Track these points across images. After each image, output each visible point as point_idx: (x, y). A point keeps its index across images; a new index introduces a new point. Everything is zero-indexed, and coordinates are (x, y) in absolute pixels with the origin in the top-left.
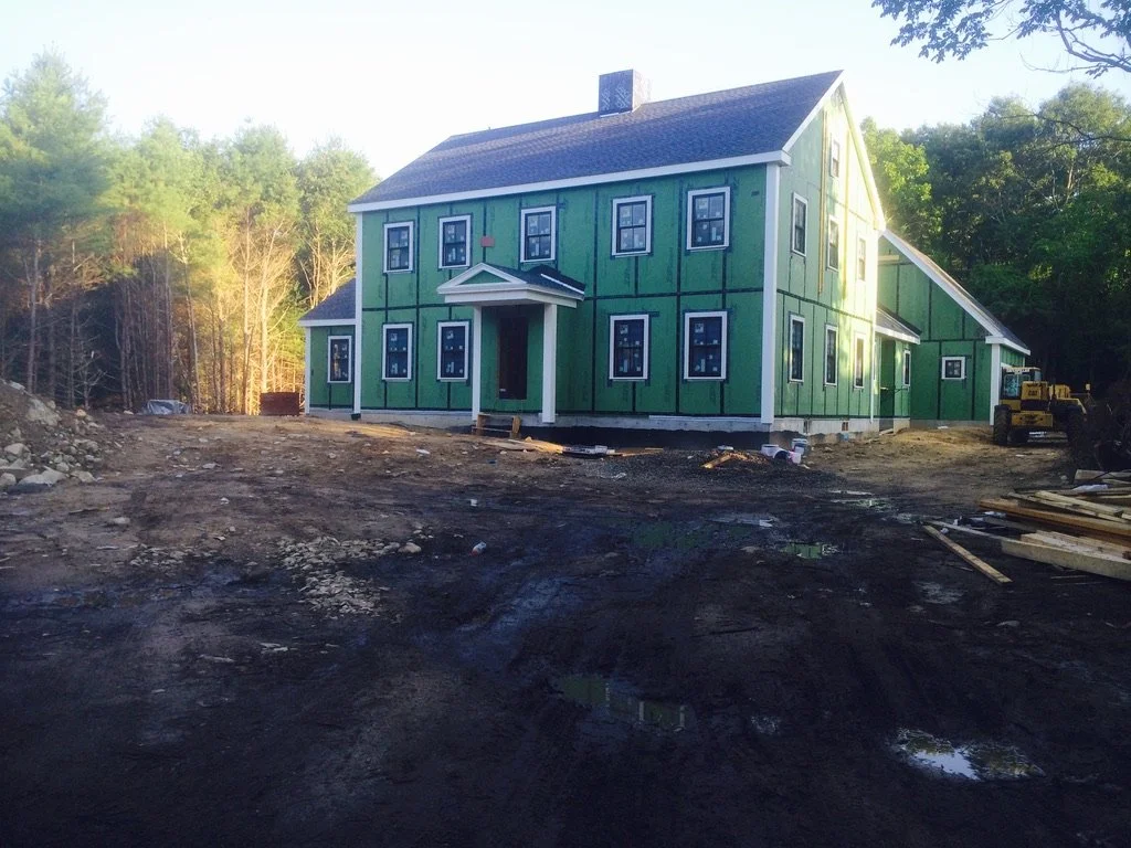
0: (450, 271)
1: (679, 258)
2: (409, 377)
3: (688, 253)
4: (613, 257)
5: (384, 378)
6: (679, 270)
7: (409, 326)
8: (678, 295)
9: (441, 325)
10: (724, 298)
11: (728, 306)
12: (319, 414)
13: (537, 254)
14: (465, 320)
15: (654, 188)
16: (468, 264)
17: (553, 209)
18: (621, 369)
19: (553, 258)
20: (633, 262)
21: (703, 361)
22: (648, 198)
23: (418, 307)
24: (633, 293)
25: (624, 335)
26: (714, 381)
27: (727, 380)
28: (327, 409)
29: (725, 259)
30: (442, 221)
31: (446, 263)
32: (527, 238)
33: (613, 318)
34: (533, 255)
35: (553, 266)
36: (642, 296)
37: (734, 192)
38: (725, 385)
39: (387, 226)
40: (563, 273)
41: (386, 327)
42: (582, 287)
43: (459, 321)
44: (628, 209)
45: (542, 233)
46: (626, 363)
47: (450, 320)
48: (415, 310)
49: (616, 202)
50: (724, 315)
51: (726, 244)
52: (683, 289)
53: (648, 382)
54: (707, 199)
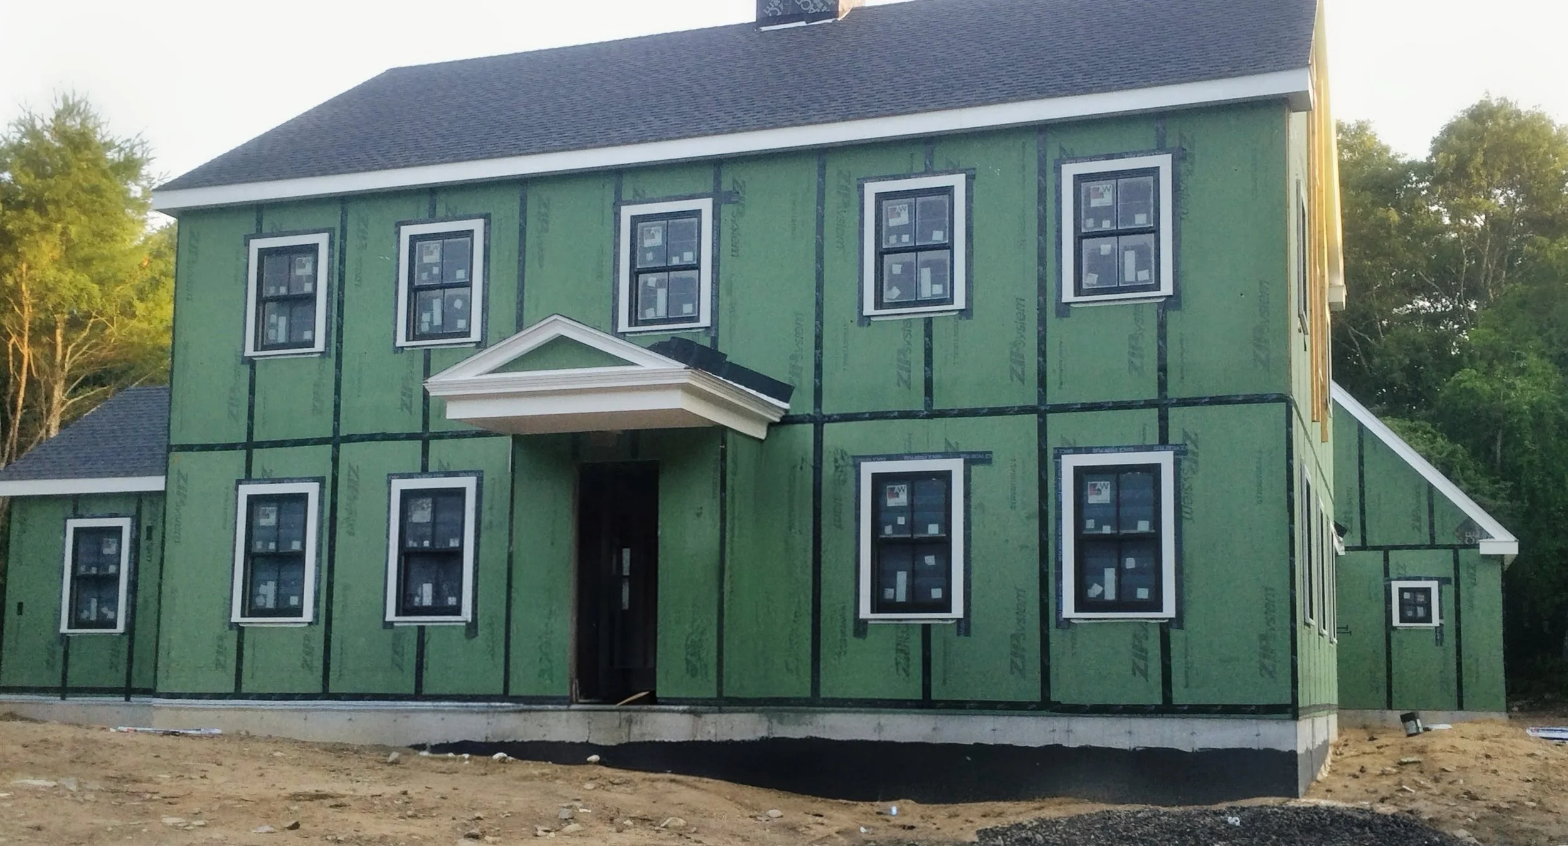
0: (428, 352)
1: (1042, 321)
2: (308, 615)
3: (1064, 309)
4: (865, 321)
5: (236, 617)
6: (1042, 353)
7: (312, 490)
8: (1041, 411)
9: (398, 485)
10: (1163, 419)
11: (1174, 437)
12: (25, 711)
13: (661, 312)
14: (467, 473)
15: (974, 155)
16: (476, 336)
17: (705, 206)
18: (889, 593)
19: (705, 320)
20: (919, 330)
21: (1110, 574)
22: (958, 182)
23: (336, 441)
24: (919, 405)
25: (899, 510)
26: (1144, 624)
27: (1179, 621)
28: (56, 699)
29: (1162, 326)
30: (407, 231)
31: (413, 333)
32: (635, 274)
33: (868, 469)
34: (650, 314)
35: (706, 342)
36: (942, 414)
37: (1183, 167)
38: (1174, 634)
39: (256, 245)
40: (734, 357)
41: (246, 490)
42: (782, 391)
43: (448, 474)
44: (902, 206)
45: (675, 261)
46: (902, 577)
47: (425, 471)
48: (329, 448)
49: (872, 189)
50: (1165, 459)
51: (1167, 288)
52: (1053, 398)
53: (964, 626)
54: (1109, 184)
